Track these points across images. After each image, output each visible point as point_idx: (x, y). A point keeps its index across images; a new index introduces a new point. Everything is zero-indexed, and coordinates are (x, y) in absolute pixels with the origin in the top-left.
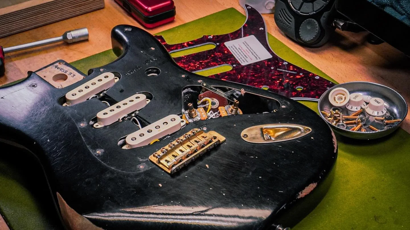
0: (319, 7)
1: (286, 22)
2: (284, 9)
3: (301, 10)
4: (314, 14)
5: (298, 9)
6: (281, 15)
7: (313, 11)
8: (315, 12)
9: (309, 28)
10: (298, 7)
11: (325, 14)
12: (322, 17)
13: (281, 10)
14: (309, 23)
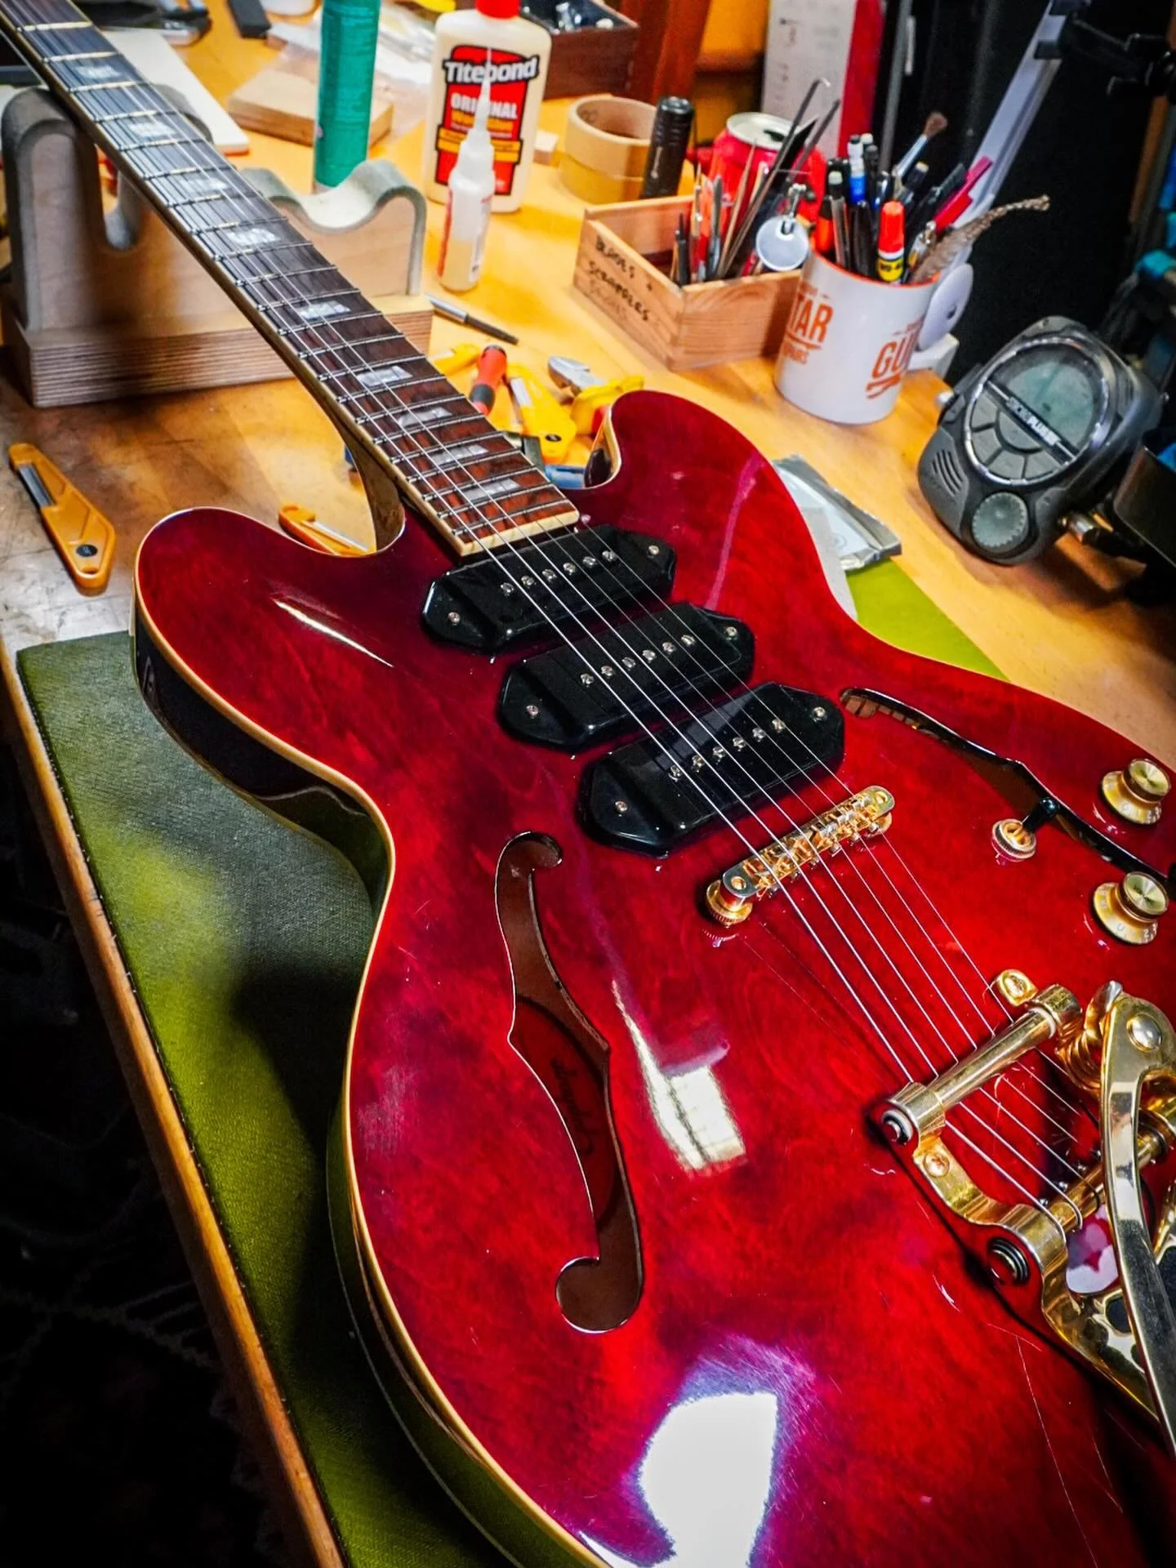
0: (1040, 472)
1: (945, 483)
2: (950, 454)
3: (993, 466)
4: (1022, 487)
5: (984, 461)
6: (937, 465)
7: (1023, 476)
8: (1028, 479)
9: (999, 514)
10: (985, 457)
11: (1053, 492)
12: (1042, 498)
13: (941, 454)
14: (1004, 504)
